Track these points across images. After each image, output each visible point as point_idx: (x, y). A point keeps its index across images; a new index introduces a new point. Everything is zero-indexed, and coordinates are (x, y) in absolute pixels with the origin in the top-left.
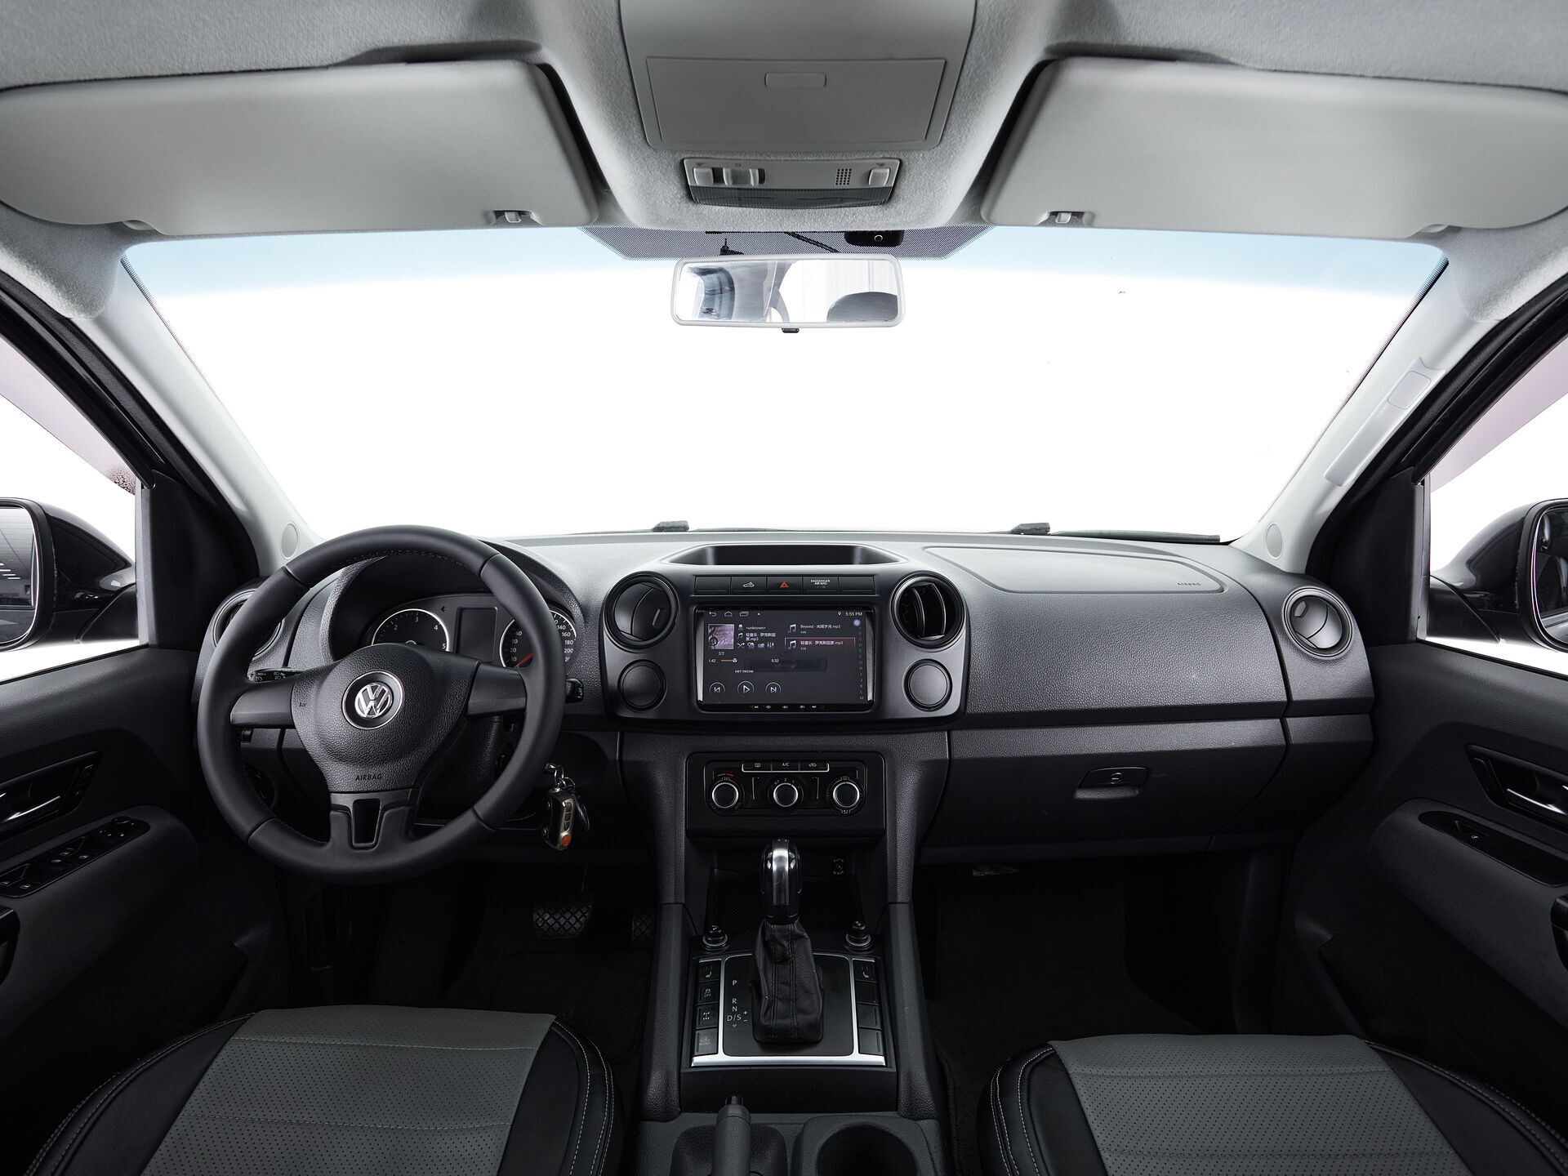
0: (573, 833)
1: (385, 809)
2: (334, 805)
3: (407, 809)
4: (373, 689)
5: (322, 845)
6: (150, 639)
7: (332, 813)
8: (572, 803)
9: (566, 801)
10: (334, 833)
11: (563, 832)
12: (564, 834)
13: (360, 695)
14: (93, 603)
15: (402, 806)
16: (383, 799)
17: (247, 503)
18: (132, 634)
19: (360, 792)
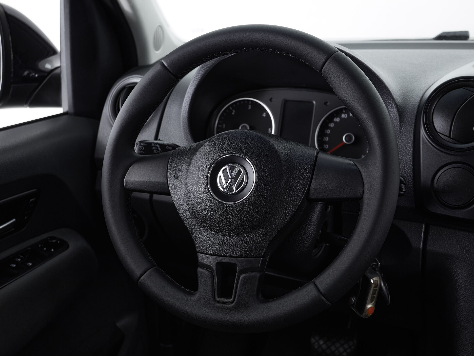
0: (376, 306)
1: (241, 272)
2: (201, 263)
3: (258, 275)
4: (232, 169)
5: (191, 294)
6: (69, 108)
7: (199, 270)
8: (378, 280)
9: (374, 279)
10: (201, 285)
11: (369, 304)
12: (369, 306)
13: (221, 173)
14: (34, 80)
15: (254, 272)
16: (240, 264)
17: (133, 6)
18: (58, 104)
19: (221, 256)
